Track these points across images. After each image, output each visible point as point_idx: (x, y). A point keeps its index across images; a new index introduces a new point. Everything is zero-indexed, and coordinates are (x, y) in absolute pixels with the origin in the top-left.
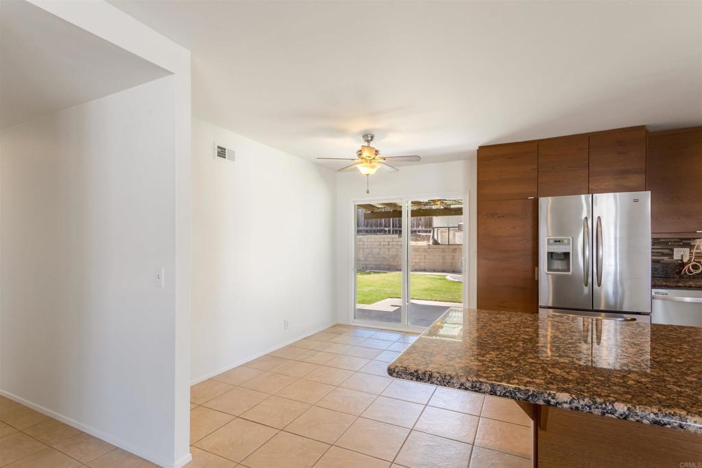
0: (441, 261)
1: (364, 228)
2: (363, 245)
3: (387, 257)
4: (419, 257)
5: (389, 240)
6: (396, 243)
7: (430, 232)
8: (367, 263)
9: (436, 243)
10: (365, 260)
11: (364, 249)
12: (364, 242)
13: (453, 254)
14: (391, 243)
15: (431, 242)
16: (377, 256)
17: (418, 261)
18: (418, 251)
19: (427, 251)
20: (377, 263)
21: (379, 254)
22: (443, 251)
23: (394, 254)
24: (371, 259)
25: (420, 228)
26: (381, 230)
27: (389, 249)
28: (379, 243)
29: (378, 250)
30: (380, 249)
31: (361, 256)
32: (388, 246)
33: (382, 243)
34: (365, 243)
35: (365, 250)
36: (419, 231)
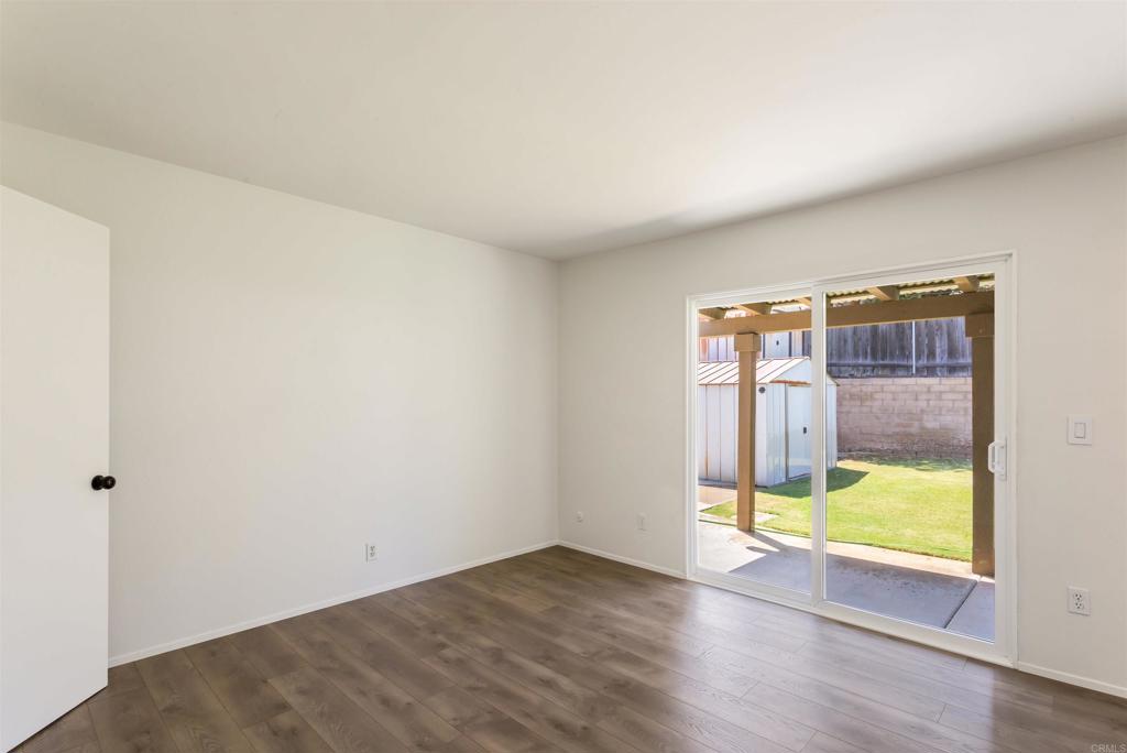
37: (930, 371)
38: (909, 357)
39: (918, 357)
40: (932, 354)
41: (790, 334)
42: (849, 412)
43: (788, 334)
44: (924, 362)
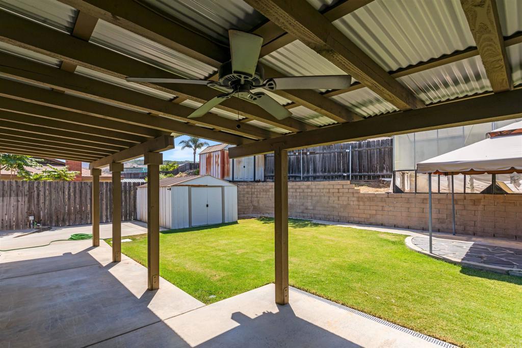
0: (404, 214)
1: (321, 174)
2: (312, 192)
3: (337, 206)
4: (375, 208)
5: (339, 187)
6: (347, 190)
7: (390, 177)
8: (315, 212)
9: (397, 190)
10: (313, 209)
11: (312, 196)
12: (312, 189)
13: (423, 206)
14: (340, 191)
15: (391, 190)
16: (326, 205)
17: (374, 212)
18: (373, 201)
19: (385, 201)
20: (326, 213)
21: (328, 203)
22: (408, 201)
23: (345, 203)
24: (320, 208)
25: (385, 172)
26: (340, 176)
27: (339, 197)
28: (328, 190)
29: (326, 198)
30: (329, 197)
31: (309, 204)
32: (338, 194)
33: (331, 191)
34: (314, 190)
35: (314, 198)
36: (383, 176)
37: (307, 179)
38: (299, 172)
39: (303, 173)
40: (308, 171)
41: (255, 157)
42: (262, 197)
43: (253, 156)
44: (305, 175)
